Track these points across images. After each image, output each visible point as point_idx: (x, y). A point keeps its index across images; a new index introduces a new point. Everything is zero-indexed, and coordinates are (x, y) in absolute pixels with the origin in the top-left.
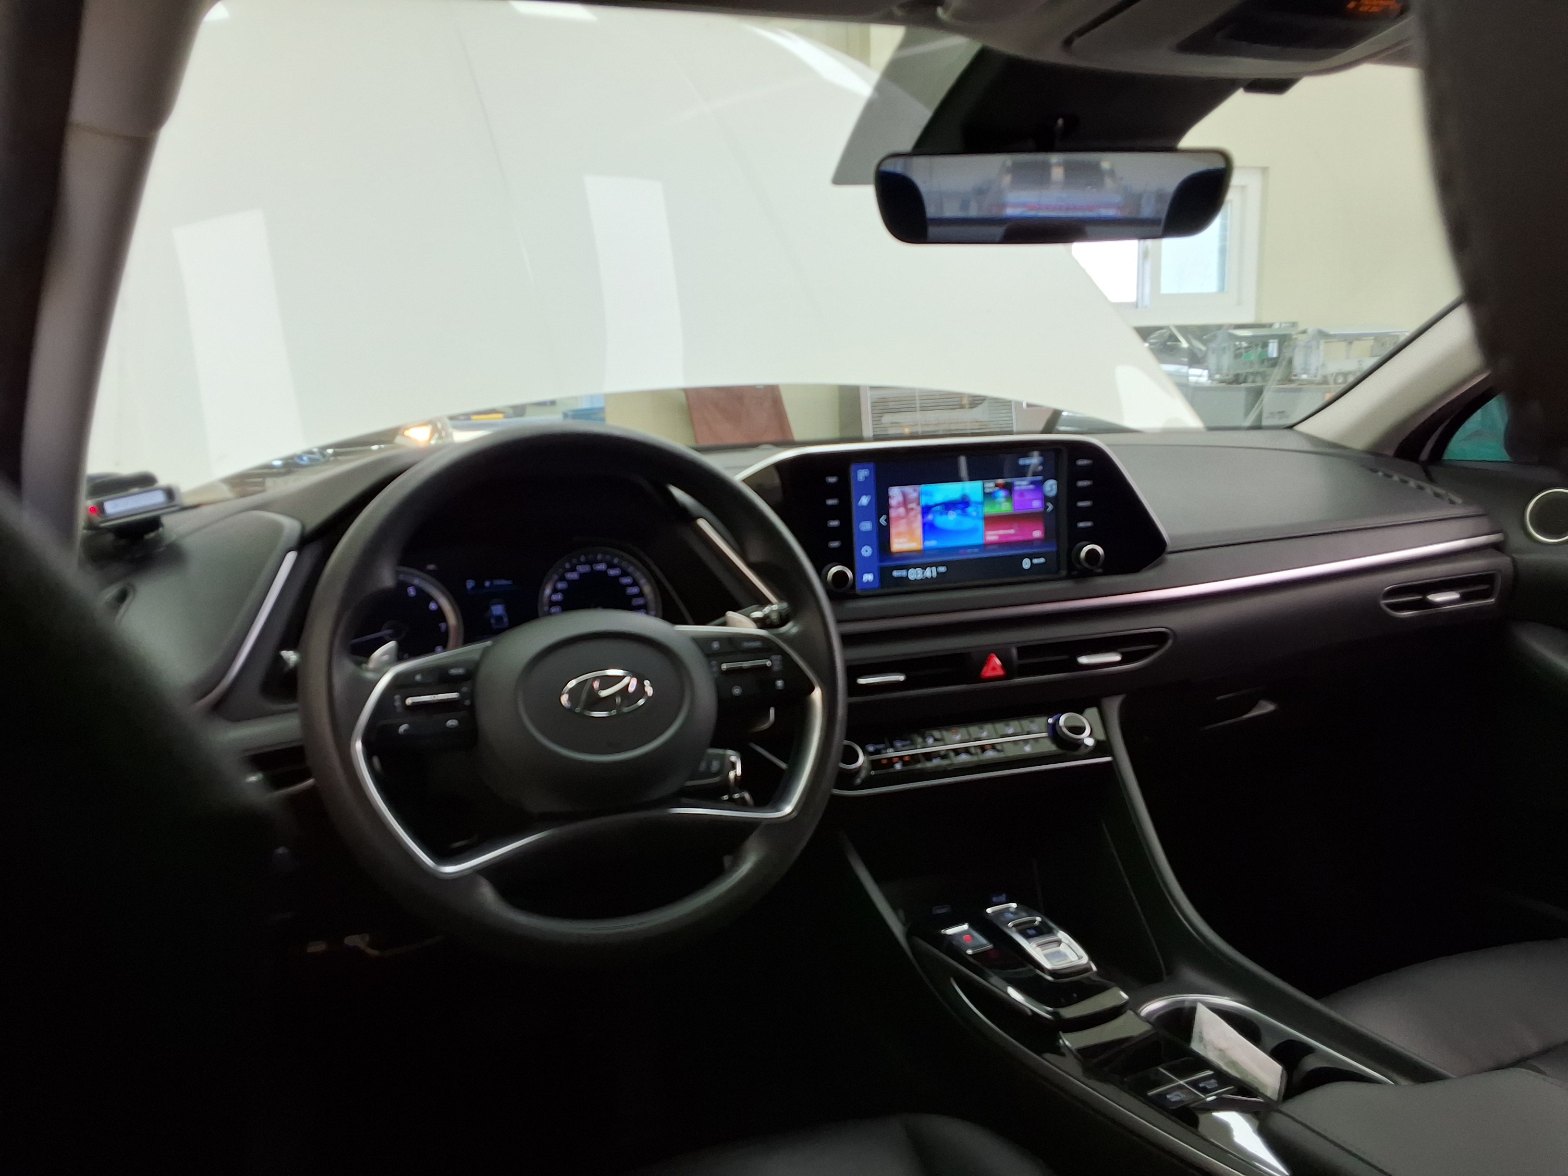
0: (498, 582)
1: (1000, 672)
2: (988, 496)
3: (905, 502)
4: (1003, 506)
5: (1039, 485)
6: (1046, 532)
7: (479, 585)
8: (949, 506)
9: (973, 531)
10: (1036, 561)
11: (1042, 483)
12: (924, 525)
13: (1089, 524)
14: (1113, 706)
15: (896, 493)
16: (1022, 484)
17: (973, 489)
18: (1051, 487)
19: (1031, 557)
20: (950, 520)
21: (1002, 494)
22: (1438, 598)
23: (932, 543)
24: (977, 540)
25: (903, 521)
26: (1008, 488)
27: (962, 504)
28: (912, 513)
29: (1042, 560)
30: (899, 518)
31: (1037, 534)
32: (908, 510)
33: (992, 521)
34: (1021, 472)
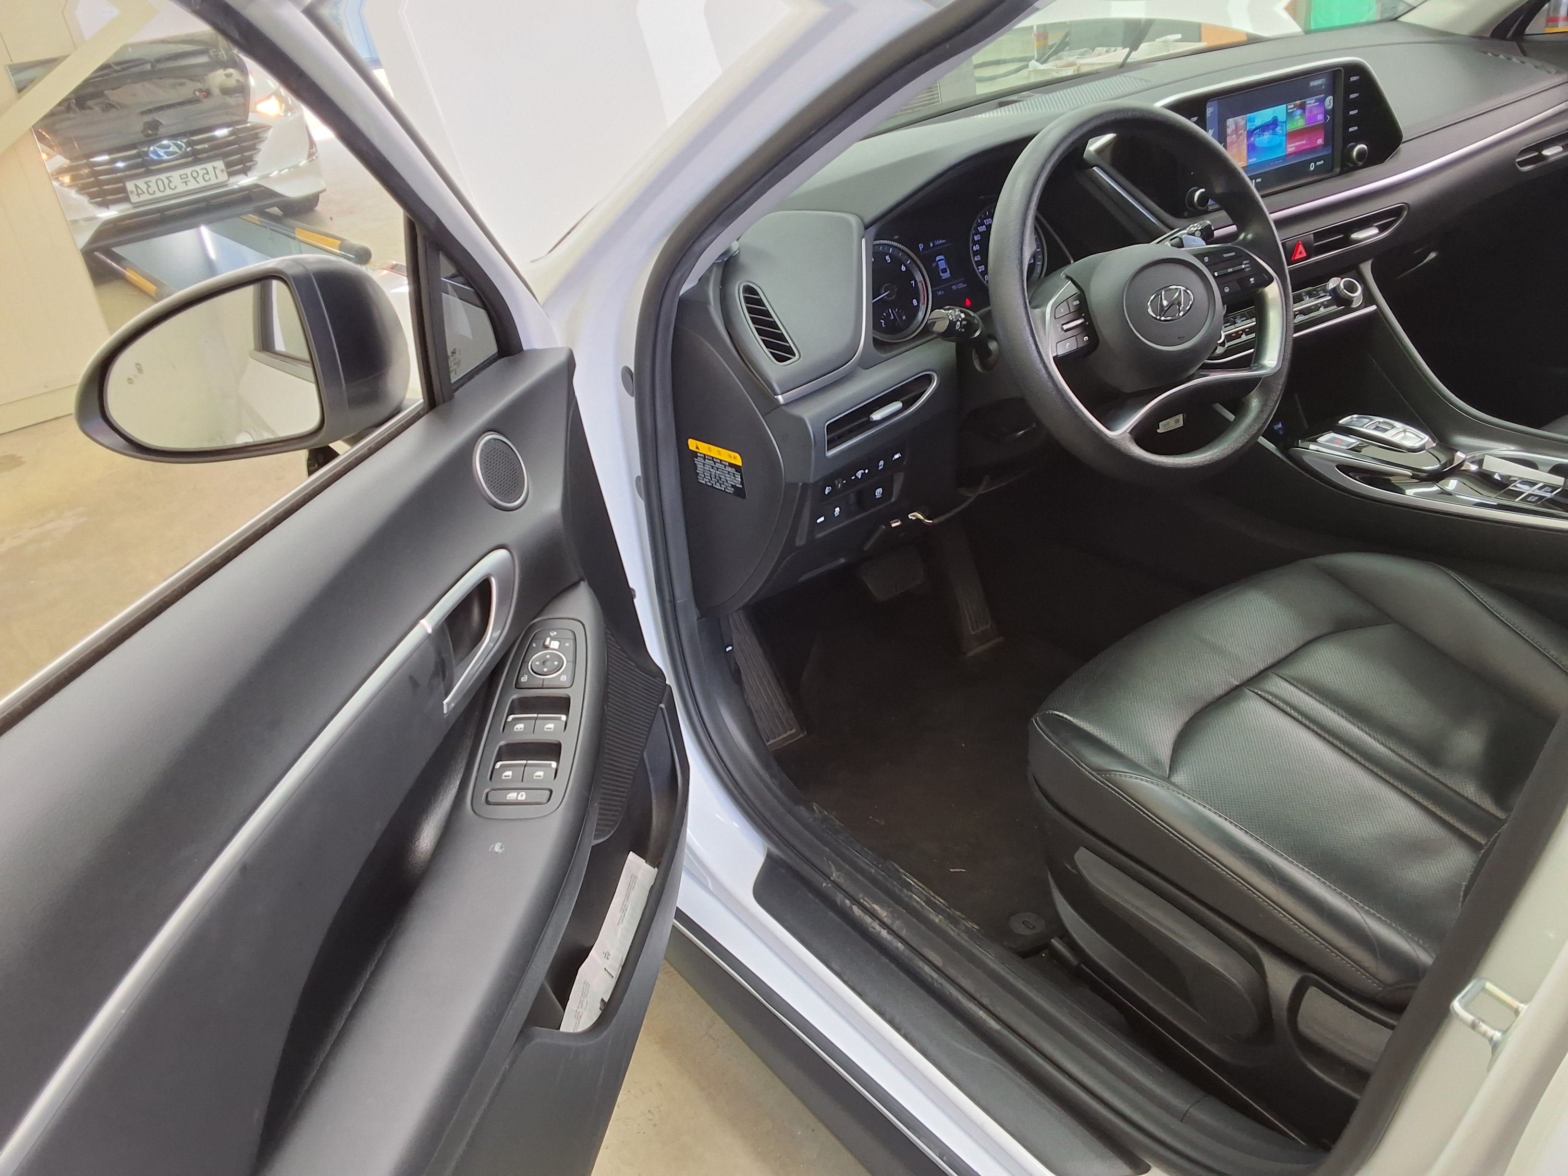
0: (938, 242)
1: (1304, 255)
2: (1290, 115)
3: (1236, 130)
4: (1299, 123)
5: (1322, 101)
6: (1325, 140)
7: (926, 246)
8: (1264, 128)
9: (1279, 145)
10: (1318, 163)
11: (1325, 98)
12: (1248, 146)
13: (1356, 128)
14: (1366, 268)
15: (1230, 122)
16: (1311, 102)
17: (1279, 111)
18: (1329, 102)
19: (1315, 160)
20: (1264, 140)
21: (1299, 112)
22: (1546, 152)
23: (1253, 160)
24: (1281, 153)
25: (1236, 145)
26: (1302, 107)
27: (1273, 124)
28: (1241, 138)
29: (1322, 162)
30: (1233, 143)
31: (1320, 141)
32: (1238, 136)
33: (1293, 135)
34: (1311, 93)
